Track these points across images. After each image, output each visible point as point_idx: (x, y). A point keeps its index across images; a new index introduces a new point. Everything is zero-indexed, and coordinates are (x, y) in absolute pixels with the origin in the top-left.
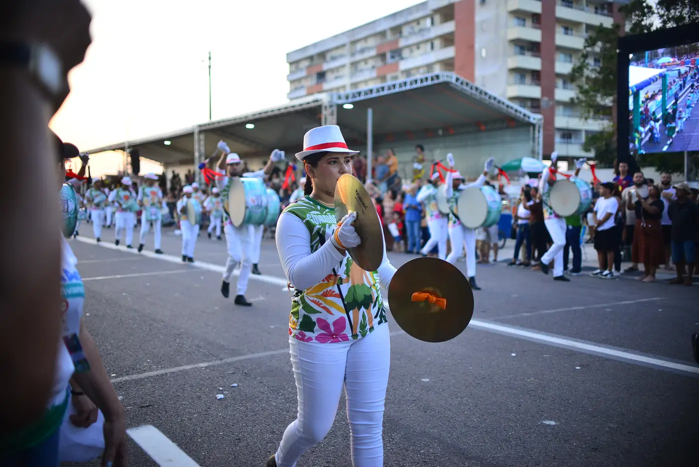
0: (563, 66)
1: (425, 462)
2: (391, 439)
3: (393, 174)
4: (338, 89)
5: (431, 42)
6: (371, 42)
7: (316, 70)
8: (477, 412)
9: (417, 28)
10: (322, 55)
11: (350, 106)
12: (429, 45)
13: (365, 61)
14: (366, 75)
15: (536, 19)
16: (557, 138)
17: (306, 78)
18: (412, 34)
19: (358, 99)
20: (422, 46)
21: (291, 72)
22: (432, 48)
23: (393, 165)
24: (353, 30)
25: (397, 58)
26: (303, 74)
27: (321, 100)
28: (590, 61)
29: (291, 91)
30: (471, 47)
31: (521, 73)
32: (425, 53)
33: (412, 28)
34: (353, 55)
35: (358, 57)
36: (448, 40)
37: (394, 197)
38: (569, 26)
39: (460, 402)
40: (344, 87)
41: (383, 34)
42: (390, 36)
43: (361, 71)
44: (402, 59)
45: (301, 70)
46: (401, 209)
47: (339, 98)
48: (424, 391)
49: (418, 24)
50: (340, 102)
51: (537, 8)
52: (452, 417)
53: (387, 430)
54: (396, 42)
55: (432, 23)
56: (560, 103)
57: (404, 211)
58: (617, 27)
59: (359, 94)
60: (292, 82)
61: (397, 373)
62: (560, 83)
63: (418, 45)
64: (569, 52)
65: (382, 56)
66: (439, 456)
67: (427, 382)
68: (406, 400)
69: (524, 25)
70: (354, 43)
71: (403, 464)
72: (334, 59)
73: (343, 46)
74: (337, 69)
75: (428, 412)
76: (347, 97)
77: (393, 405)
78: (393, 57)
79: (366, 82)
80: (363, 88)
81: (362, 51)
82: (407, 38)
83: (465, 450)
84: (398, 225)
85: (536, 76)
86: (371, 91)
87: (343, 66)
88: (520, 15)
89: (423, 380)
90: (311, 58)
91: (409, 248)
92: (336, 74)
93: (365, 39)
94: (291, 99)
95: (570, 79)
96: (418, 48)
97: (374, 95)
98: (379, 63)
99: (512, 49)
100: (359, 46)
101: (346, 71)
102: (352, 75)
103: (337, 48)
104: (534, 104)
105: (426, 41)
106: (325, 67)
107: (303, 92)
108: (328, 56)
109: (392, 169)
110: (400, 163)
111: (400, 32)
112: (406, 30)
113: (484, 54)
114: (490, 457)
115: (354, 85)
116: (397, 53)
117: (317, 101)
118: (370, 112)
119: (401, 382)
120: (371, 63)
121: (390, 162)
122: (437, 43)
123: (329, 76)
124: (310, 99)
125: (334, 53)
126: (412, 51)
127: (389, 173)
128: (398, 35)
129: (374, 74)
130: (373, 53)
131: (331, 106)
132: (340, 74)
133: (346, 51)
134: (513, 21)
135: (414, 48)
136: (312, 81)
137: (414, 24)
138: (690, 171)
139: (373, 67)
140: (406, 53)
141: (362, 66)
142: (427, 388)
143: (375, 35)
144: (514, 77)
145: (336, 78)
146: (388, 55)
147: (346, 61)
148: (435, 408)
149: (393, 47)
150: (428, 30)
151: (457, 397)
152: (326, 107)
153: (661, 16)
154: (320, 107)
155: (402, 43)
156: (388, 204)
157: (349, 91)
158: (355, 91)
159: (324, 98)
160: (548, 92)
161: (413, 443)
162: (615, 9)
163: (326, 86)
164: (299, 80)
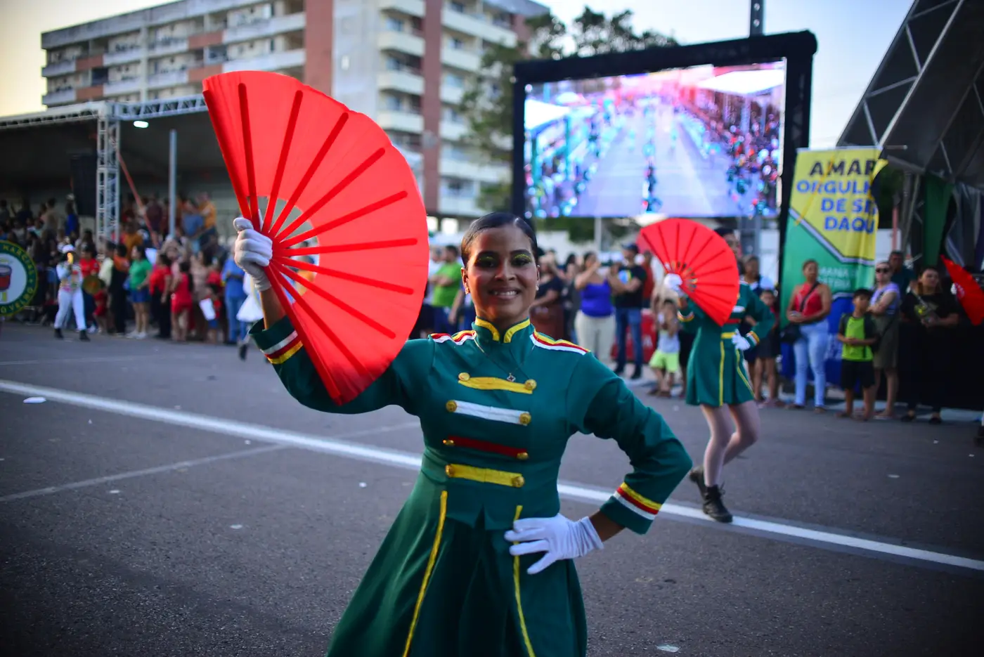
0: (451, 92)
1: (226, 642)
2: (177, 616)
3: (209, 228)
4: (128, 96)
5: (271, 39)
6: (180, 31)
7: (92, 64)
8: (306, 566)
9: (250, 18)
10: (103, 43)
11: (144, 125)
12: (267, 45)
13: (172, 58)
14: (172, 79)
15: (417, 23)
16: (443, 189)
17: (76, 74)
18: (242, 25)
19: (154, 114)
20: (258, 46)
21: (50, 64)
22: (272, 48)
23: (210, 215)
24: (152, 9)
25: (220, 59)
26: (72, 68)
27: (96, 112)
28: (487, 88)
29: (50, 93)
30: (328, 53)
31: (396, 96)
32: (262, 55)
33: (244, 17)
34: (152, 46)
35: (159, 51)
36: (295, 39)
37: (207, 261)
38: (461, 39)
39: (283, 553)
40: (138, 94)
41: (198, 20)
42: (209, 25)
43: (165, 72)
44: (227, 60)
45: (68, 62)
46: (218, 281)
47: (125, 111)
48: (232, 543)
49: (252, 11)
50: (126, 117)
51: (418, 9)
52: (269, 577)
53: (173, 603)
54: (219, 34)
55: (273, 13)
56: (446, 141)
57: (223, 282)
58: (522, 45)
59: (157, 107)
60: (51, 79)
61: (195, 520)
62: (447, 113)
63: (251, 43)
64: (460, 73)
65: (198, 53)
66: (246, 632)
67: (238, 530)
68: (205, 557)
69: (400, 30)
70: (153, 29)
71: (193, 649)
72: (121, 49)
73: (137, 31)
74: (127, 65)
75: (236, 572)
76: (138, 112)
77: (185, 566)
78: (213, 56)
79: (172, 89)
80: (166, 98)
81: (167, 42)
82: (235, 30)
83: (284, 621)
84: (214, 304)
85: (416, 102)
86: (176, 105)
87: (137, 62)
88: (396, 16)
89: (234, 527)
90: (84, 45)
91: (231, 336)
92: (124, 73)
93: (172, 24)
94: (50, 106)
95: (460, 109)
96: (252, 46)
97: (180, 111)
98: (191, 62)
99: (384, 62)
100: (162, 34)
101: (141, 70)
102: (149, 77)
103: (127, 34)
104: (414, 140)
105: (264, 38)
106: (107, 61)
107: (71, 96)
108: (112, 46)
109: (209, 222)
110: (220, 212)
111: (226, 21)
112: (233, 19)
113: (346, 63)
114: (318, 627)
115: (154, 92)
116: (220, 51)
117: (89, 113)
118: (173, 136)
119: (200, 531)
120: (179, 62)
121: (206, 211)
122: (280, 43)
123: (114, 76)
124: (78, 108)
125: (121, 42)
126: (241, 51)
127: (204, 228)
128: (220, 25)
129: (185, 78)
130: (184, 47)
131: (111, 123)
132: (131, 73)
133: (140, 39)
134: (386, 24)
135: (246, 46)
136: (85, 82)
137: (246, 11)
138: (603, 239)
139: (183, 69)
140: (233, 52)
141: (166, 64)
142: (238, 538)
143: (186, 20)
144: (387, 101)
145: (124, 79)
146: (207, 53)
147: (142, 54)
148: (246, 565)
149: (215, 42)
150: (267, 22)
151: (279, 548)
152: (103, 123)
153: (575, 38)
154: (94, 122)
155: (227, 37)
156: (198, 272)
157: (144, 100)
158: (153, 101)
159: (100, 109)
160: (432, 124)
161: (210, 617)
162: (519, 22)
163: (108, 91)
164: (64, 77)
